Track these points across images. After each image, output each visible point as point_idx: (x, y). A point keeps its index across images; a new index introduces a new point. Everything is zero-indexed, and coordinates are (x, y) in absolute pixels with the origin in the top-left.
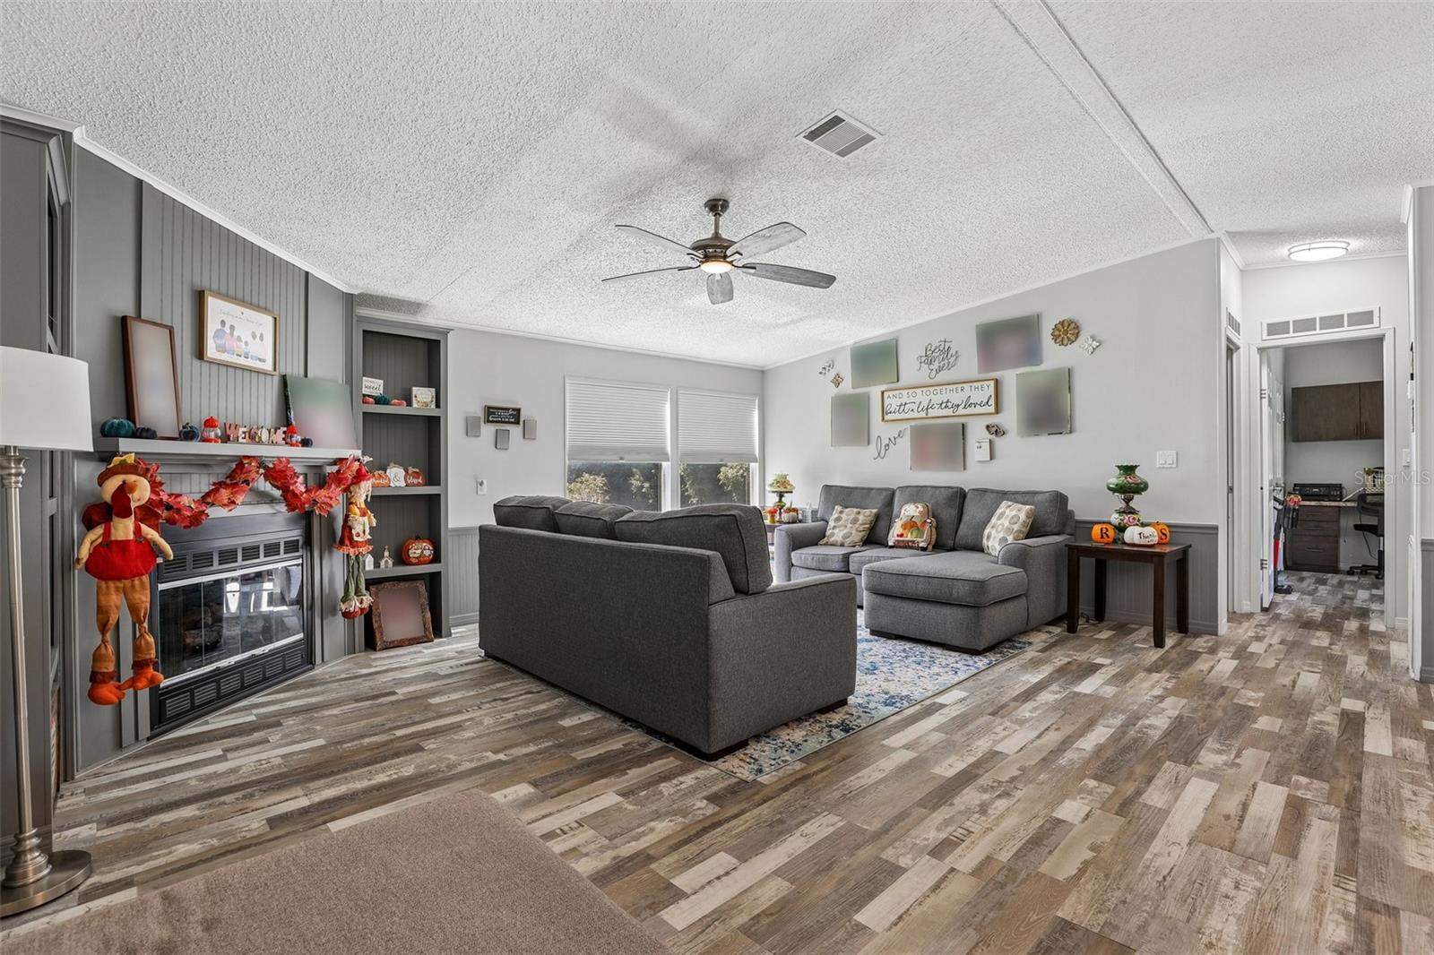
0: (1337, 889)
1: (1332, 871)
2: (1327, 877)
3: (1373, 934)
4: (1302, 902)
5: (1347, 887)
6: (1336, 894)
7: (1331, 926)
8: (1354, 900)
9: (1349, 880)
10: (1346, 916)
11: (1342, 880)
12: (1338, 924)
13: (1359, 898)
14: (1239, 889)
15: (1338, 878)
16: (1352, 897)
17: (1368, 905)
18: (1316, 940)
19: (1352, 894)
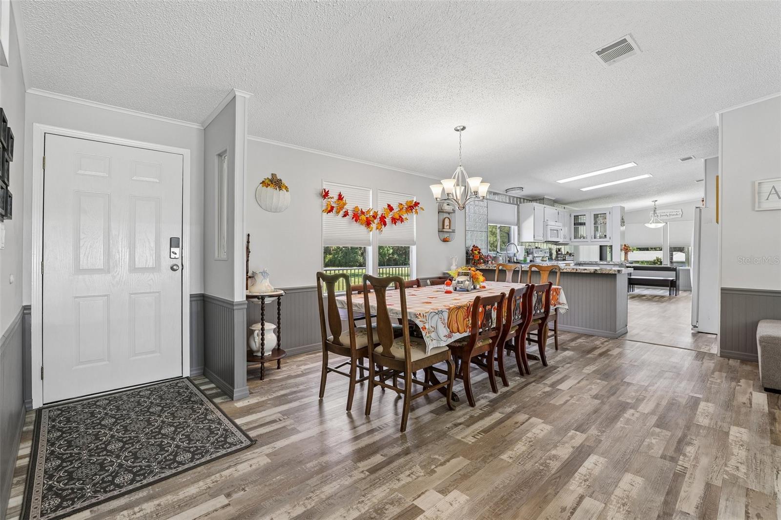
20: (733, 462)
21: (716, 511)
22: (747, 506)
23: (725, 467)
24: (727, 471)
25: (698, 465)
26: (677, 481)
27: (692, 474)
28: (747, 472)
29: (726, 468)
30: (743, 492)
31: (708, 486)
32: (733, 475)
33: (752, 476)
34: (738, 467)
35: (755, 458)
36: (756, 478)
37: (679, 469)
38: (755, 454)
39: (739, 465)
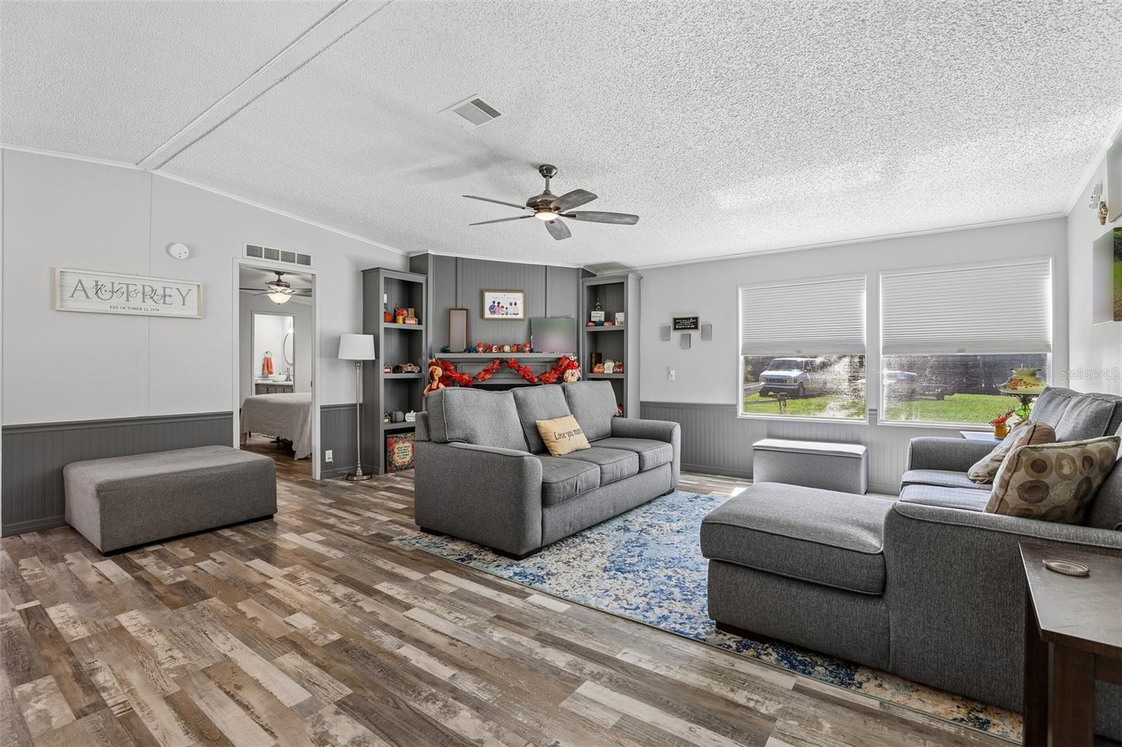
0: (123, 700)
1: (137, 709)
2: (135, 703)
3: (84, 691)
4: (134, 677)
5: (118, 707)
6: (121, 696)
7: (108, 678)
8: (107, 702)
9: (121, 713)
10: (104, 689)
11: (125, 709)
12: (105, 681)
13: (106, 705)
14: (169, 657)
15: (128, 708)
16: (110, 702)
17: (100, 706)
18: (110, 666)
19: (112, 704)
20: (162, 656)
21: (205, 718)
22: (220, 687)
23: (161, 665)
24: (166, 670)
25: (132, 687)
26: (133, 726)
27: (139, 703)
28: (184, 654)
29: (163, 667)
30: (202, 677)
31: (169, 700)
32: (177, 668)
33: (192, 654)
34: (172, 657)
35: (174, 634)
36: (197, 654)
37: (118, 711)
38: (170, 630)
39: (170, 653)
